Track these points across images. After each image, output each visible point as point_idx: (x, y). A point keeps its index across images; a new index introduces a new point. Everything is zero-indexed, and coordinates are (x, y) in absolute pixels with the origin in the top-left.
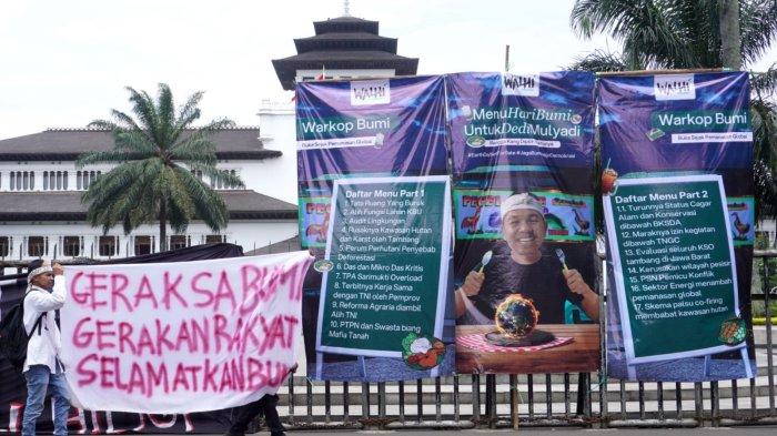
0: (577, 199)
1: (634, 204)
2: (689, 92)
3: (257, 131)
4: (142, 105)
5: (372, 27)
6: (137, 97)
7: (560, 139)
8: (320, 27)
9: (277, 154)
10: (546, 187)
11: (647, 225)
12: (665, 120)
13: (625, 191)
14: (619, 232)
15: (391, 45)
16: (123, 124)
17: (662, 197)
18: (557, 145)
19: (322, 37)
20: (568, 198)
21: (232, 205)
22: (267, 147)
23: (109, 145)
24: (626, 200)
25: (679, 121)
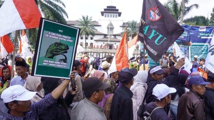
0: (185, 46)
1: (195, 48)
2: (205, 30)
3: (98, 22)
4: (84, 18)
5: (115, 7)
6: (83, 17)
7: (184, 36)
8: (108, 7)
9: (101, 26)
10: (180, 44)
11: (196, 51)
12: (201, 34)
13: (193, 45)
14: (191, 52)
15: (118, 10)
16: (80, 20)
17: (199, 47)
18: (183, 37)
19: (108, 8)
20: (183, 46)
21: (96, 33)
22: (99, 24)
23: (80, 24)
24: (193, 47)
25: (203, 35)
